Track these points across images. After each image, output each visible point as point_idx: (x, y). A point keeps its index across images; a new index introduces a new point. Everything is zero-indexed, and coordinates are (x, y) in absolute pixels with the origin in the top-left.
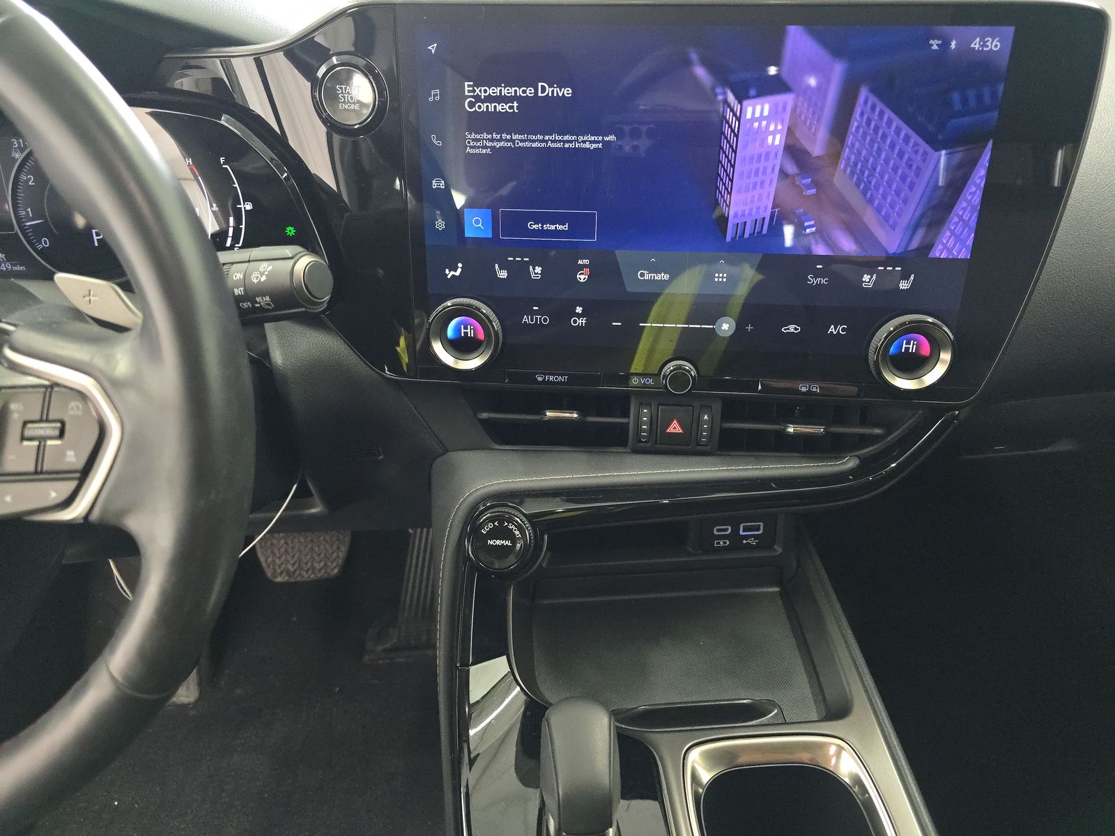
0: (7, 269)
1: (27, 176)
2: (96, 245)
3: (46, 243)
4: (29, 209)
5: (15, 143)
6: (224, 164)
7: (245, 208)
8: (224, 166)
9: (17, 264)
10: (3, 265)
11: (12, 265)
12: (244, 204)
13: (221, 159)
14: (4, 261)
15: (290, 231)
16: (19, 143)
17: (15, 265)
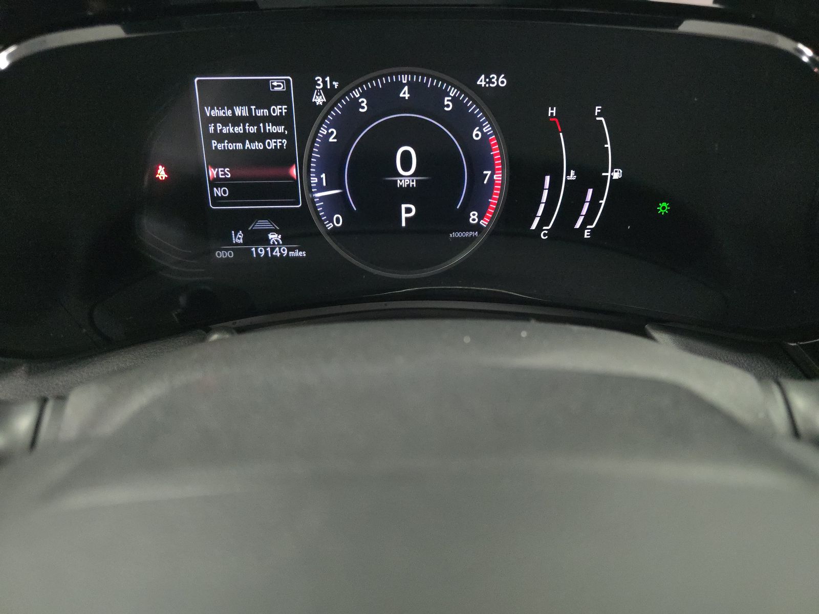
0: (282, 254)
1: (327, 130)
2: (404, 224)
3: (338, 222)
4: (323, 176)
5: (319, 82)
6: (599, 115)
7: (612, 177)
8: (598, 119)
9: (296, 248)
10: (277, 249)
11: (289, 250)
12: (612, 171)
13: (597, 108)
14: (279, 244)
15: (664, 208)
16: (324, 82)
17: (293, 250)
